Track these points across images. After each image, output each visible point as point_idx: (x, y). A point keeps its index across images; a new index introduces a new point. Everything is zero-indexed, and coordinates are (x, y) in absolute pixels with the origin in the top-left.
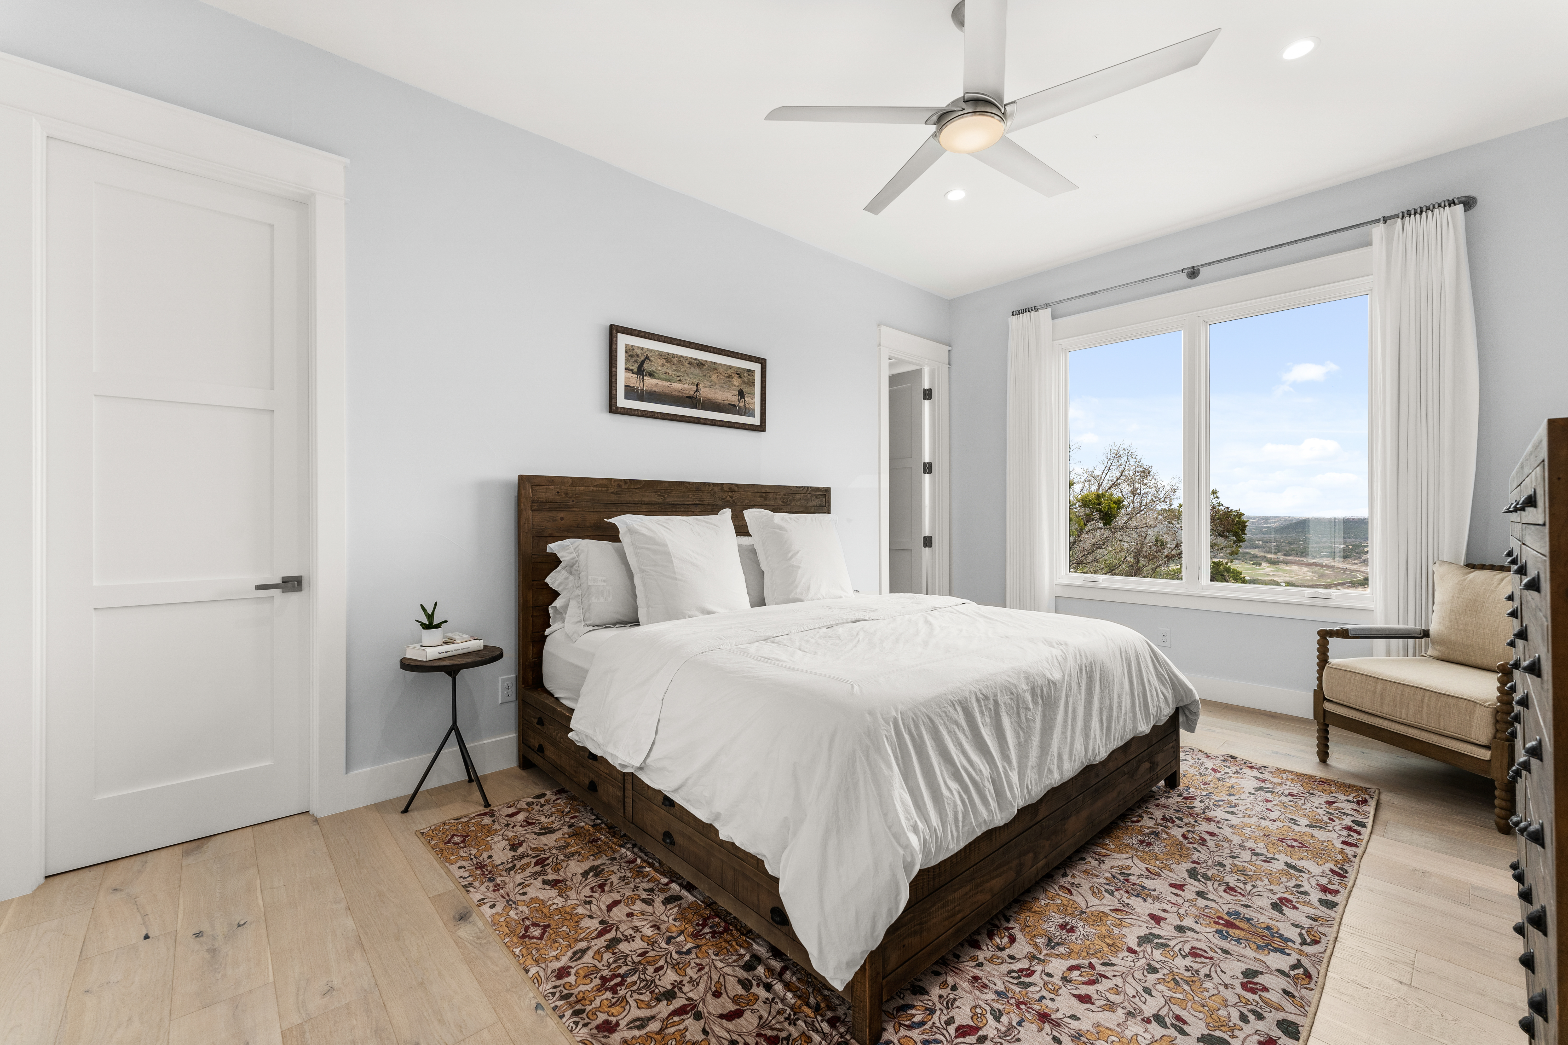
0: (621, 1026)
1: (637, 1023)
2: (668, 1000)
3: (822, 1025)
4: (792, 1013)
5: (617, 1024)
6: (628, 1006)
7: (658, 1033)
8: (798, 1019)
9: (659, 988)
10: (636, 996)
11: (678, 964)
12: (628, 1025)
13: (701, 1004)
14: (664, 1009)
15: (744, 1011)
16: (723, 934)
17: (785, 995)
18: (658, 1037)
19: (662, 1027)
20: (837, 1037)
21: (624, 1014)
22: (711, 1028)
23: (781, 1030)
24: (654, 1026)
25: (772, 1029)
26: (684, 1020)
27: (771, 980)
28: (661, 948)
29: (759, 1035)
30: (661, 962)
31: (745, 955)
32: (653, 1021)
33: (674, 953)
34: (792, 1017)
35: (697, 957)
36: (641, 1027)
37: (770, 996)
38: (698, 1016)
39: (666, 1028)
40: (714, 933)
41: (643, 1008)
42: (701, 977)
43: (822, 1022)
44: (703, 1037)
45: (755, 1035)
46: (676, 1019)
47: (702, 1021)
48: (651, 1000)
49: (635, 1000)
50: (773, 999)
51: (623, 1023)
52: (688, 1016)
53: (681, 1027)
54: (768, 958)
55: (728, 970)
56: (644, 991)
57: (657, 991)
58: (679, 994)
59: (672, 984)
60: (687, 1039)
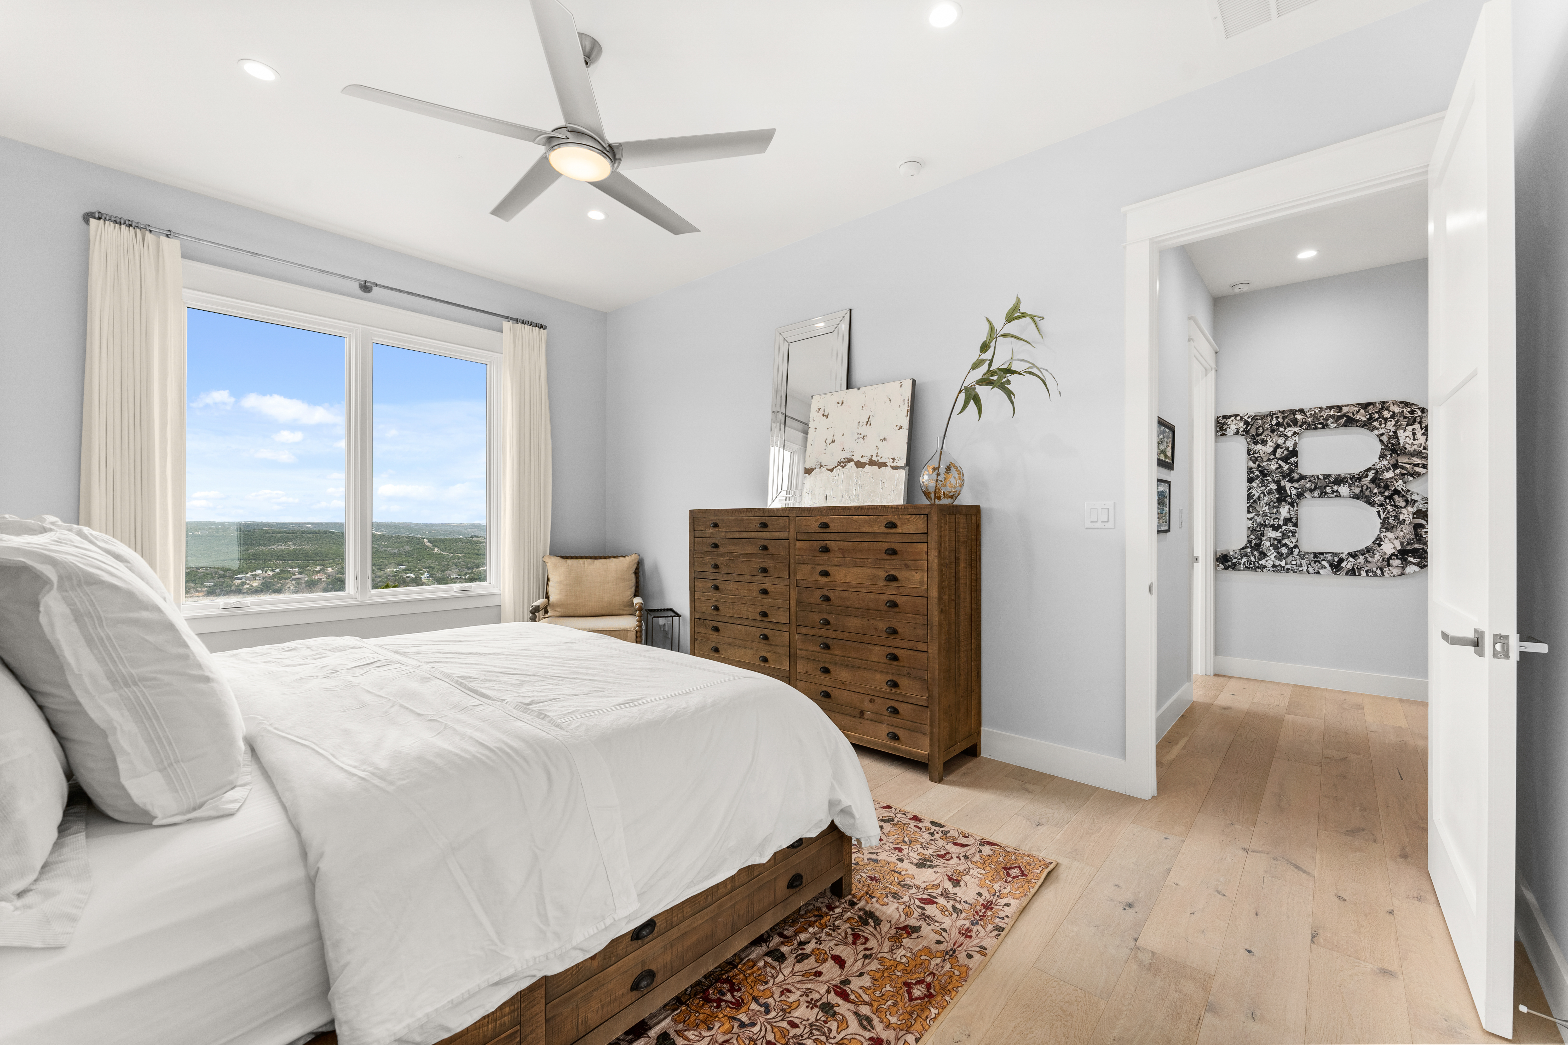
0: (872, 1035)
1: (865, 1023)
2: (833, 1006)
3: (836, 912)
4: (829, 928)
5: (871, 1039)
6: (847, 1037)
7: (871, 1005)
8: (834, 924)
9: (818, 1018)
10: (834, 1033)
11: (782, 1010)
12: (869, 1030)
13: (832, 983)
14: (843, 1008)
15: (832, 955)
16: (734, 984)
17: (810, 933)
18: (875, 1004)
19: (864, 1004)
20: (846, 905)
21: (857, 1037)
22: (856, 972)
23: (846, 933)
24: (865, 1010)
25: (846, 937)
26: (852, 991)
27: (795, 942)
28: (761, 1030)
29: (854, 943)
30: (784, 1024)
31: (765, 962)
32: (860, 1012)
33: (768, 1017)
34: (832, 928)
35: (772, 996)
36: (869, 1020)
37: (814, 941)
38: (846, 982)
39: (864, 1001)
40: (732, 990)
41: (847, 1024)
42: (798, 989)
43: (834, 912)
44: (865, 975)
45: (854, 946)
46: (852, 997)
47: (850, 978)
48: (836, 1020)
49: (838, 1033)
50: (816, 939)
51: (868, 1035)
52: (847, 989)
53: (860, 992)
54: (768, 947)
55: (787, 971)
56: (826, 1029)
57: (823, 1019)
58: (824, 1000)
59: (812, 1008)
60: (871, 985)
